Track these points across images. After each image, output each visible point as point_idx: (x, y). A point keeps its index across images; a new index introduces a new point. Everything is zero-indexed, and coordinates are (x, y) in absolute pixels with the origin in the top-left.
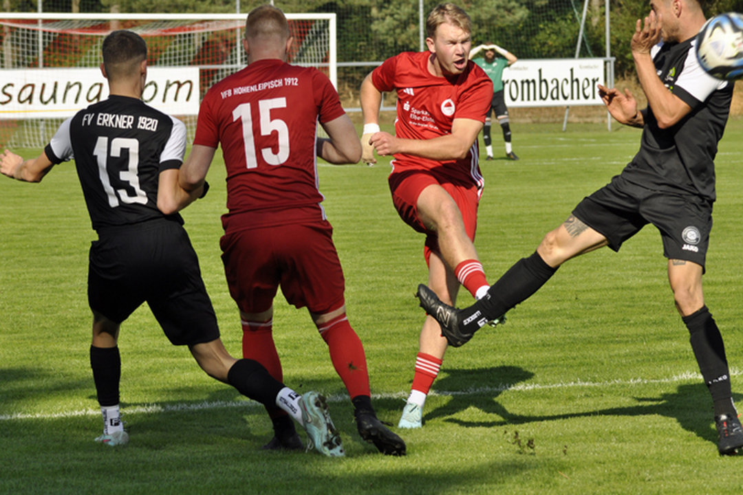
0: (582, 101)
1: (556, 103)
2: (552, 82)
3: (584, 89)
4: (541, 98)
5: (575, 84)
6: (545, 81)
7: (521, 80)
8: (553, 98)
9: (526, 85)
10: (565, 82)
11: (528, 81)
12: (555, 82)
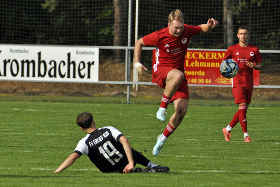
0: (78, 79)
1: (53, 79)
2: (50, 63)
3: (79, 70)
4: (39, 75)
5: (72, 66)
6: (44, 62)
7: (22, 60)
8: (50, 76)
9: (26, 65)
10: (62, 64)
11: (28, 62)
12: (53, 63)
